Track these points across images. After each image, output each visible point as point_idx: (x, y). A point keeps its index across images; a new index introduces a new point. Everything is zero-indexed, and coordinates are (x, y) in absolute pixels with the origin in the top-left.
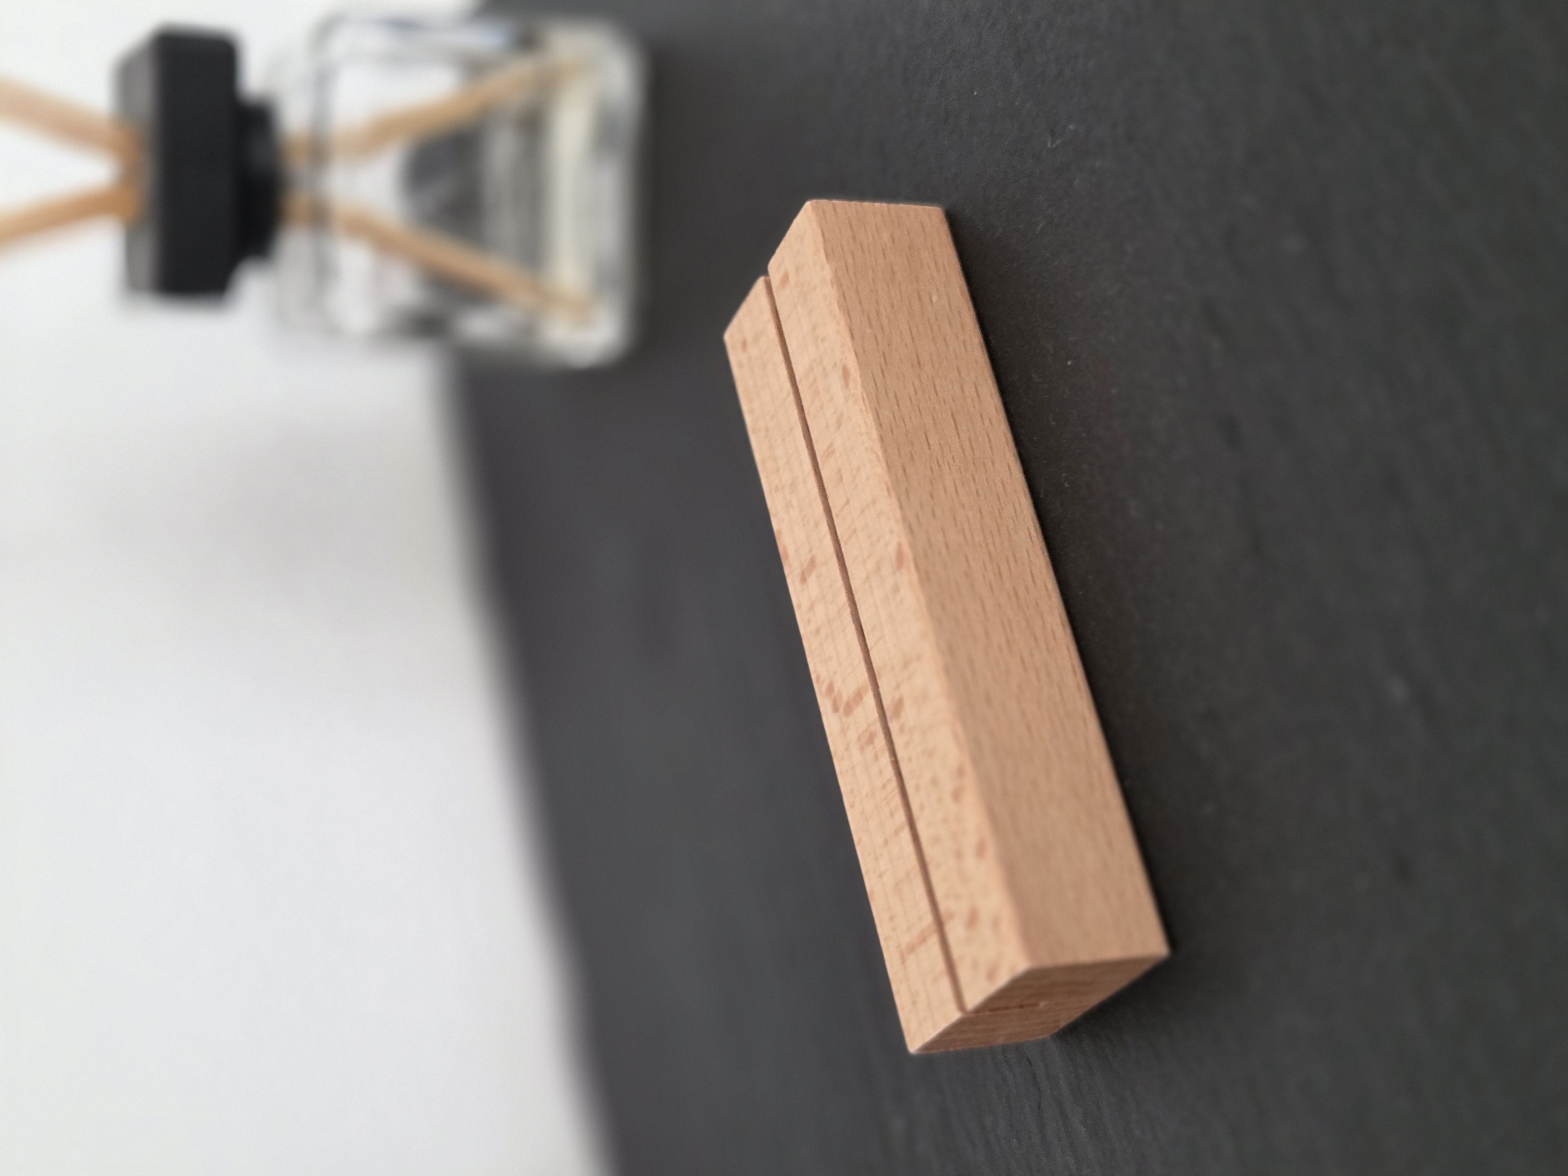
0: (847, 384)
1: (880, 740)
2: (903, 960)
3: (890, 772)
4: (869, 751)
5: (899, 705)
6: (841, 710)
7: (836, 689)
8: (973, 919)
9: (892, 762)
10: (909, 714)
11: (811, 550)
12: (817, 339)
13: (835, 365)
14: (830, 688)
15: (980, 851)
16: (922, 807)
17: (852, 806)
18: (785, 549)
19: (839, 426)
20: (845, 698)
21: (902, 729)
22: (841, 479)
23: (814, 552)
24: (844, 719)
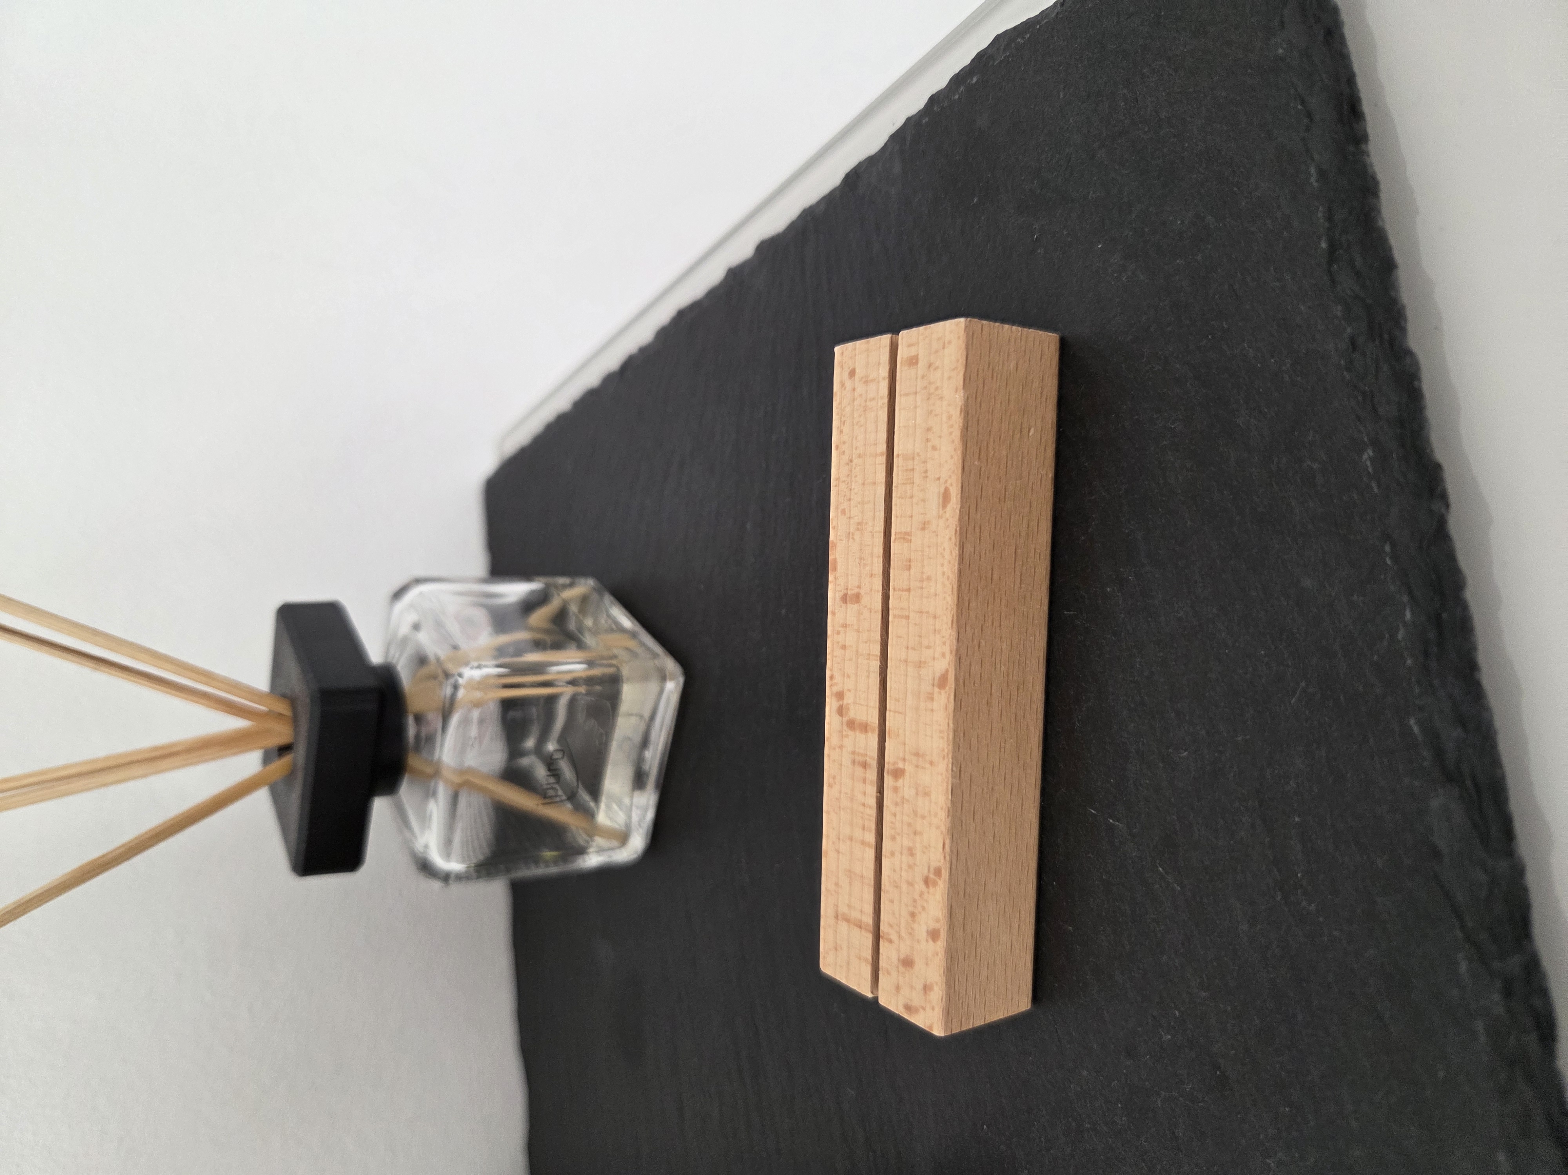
0: (944, 506)
1: (872, 775)
3: (872, 802)
4: (859, 771)
5: (898, 773)
6: (845, 719)
7: (845, 702)
8: (908, 963)
9: (877, 797)
10: (906, 787)
11: (859, 587)
12: (928, 440)
13: (939, 479)
14: (840, 695)
15: (934, 935)
16: (893, 854)
17: (830, 786)
18: (835, 560)
19: (923, 529)
20: (852, 714)
21: (896, 790)
22: (909, 568)
23: (862, 592)
24: (845, 728)
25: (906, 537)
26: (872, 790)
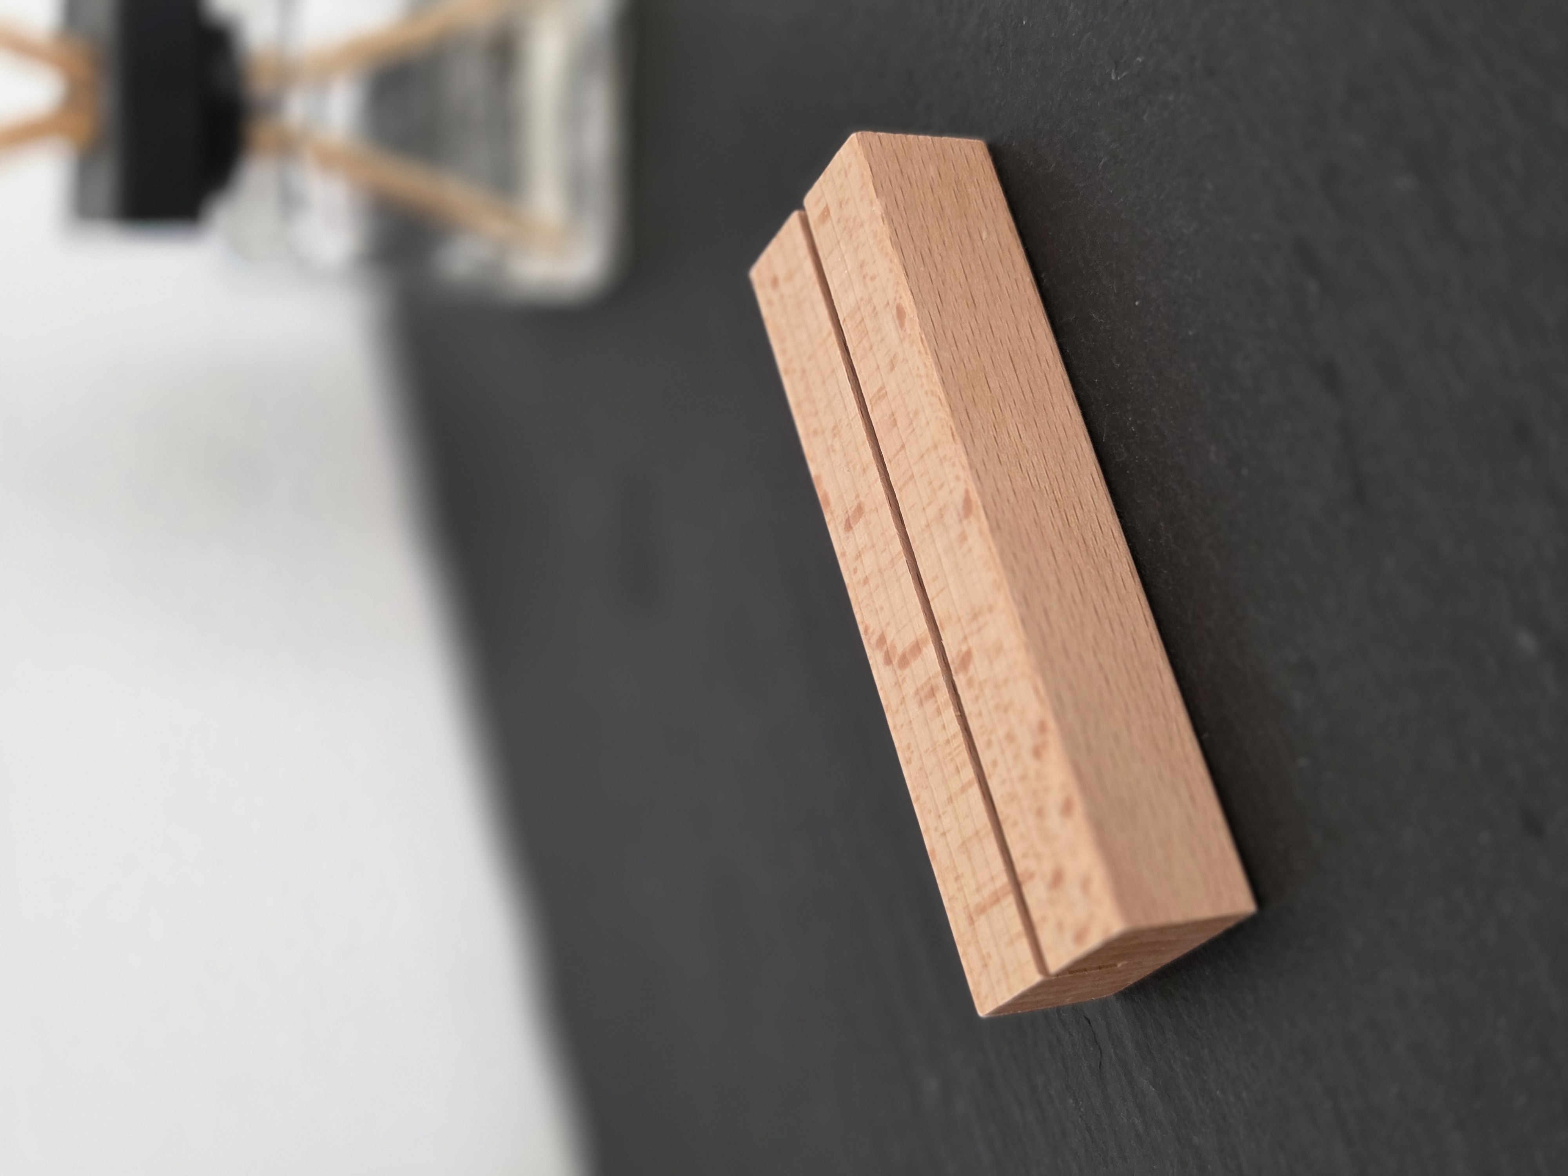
0: (902, 325)
1: (944, 694)
2: (971, 921)
3: (955, 727)
4: (930, 706)
5: (966, 659)
6: (895, 662)
7: (888, 642)
8: (1057, 879)
9: (958, 716)
10: (979, 668)
11: (857, 496)
12: (864, 277)
13: (888, 303)
14: (882, 639)
15: (1067, 809)
16: (995, 763)
17: (909, 762)
18: (826, 496)
19: (892, 368)
20: (899, 650)
21: (970, 683)
22: (894, 423)
23: (862, 498)
24: (899, 672)
25: (881, 394)
26: (950, 713)
